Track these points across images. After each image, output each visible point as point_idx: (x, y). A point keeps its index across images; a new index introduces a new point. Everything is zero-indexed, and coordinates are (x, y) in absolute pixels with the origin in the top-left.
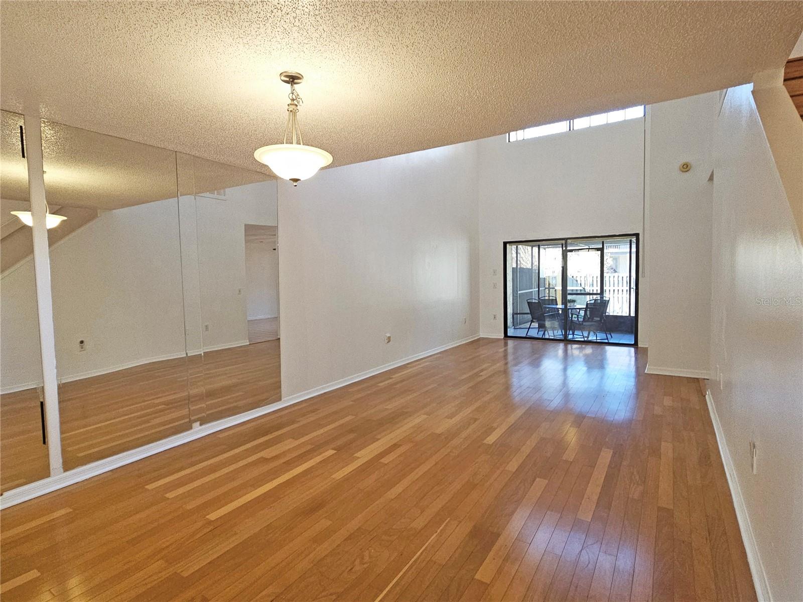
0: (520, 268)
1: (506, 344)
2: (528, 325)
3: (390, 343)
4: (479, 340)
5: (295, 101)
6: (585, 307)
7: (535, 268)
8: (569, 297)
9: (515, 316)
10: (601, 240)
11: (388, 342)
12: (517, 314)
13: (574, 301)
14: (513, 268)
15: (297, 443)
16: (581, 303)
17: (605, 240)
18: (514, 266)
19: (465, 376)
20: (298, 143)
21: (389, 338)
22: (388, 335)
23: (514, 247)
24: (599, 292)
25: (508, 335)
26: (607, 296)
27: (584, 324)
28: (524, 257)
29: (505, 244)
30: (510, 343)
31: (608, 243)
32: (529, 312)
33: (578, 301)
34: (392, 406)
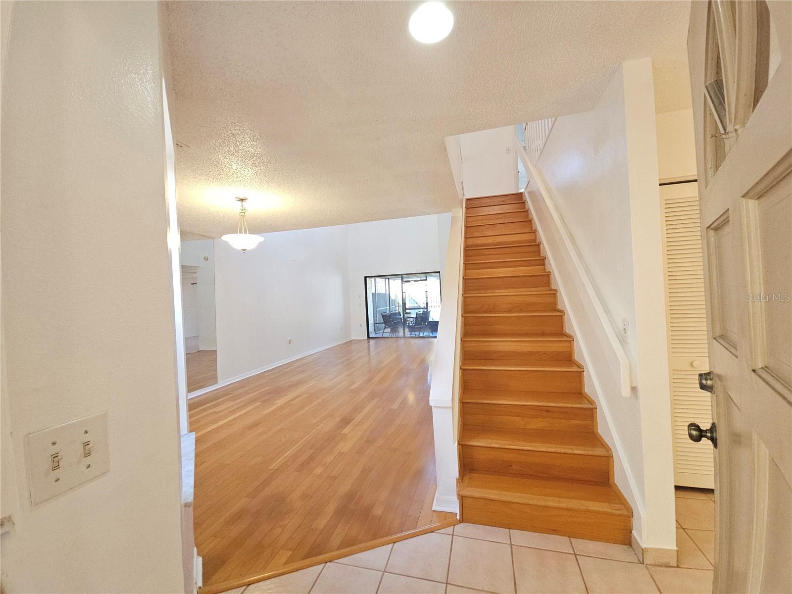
0: (378, 293)
1: (369, 342)
2: (382, 331)
3: (291, 344)
4: (351, 341)
5: (243, 210)
6: (415, 316)
7: (388, 292)
8: (407, 311)
9: (375, 325)
10: (425, 275)
11: (290, 343)
12: (377, 323)
13: (410, 313)
14: (373, 294)
15: (234, 403)
16: (413, 314)
17: (427, 275)
18: (374, 292)
19: (340, 361)
20: (245, 232)
21: (290, 340)
22: (290, 339)
23: (373, 279)
24: (425, 307)
25: (370, 336)
26: (429, 309)
27: (416, 326)
28: (380, 286)
29: (366, 278)
30: (372, 342)
31: (429, 276)
32: (383, 321)
33: (412, 313)
34: (295, 379)
